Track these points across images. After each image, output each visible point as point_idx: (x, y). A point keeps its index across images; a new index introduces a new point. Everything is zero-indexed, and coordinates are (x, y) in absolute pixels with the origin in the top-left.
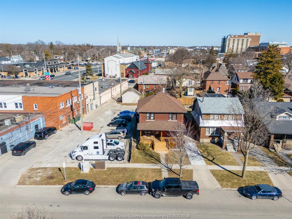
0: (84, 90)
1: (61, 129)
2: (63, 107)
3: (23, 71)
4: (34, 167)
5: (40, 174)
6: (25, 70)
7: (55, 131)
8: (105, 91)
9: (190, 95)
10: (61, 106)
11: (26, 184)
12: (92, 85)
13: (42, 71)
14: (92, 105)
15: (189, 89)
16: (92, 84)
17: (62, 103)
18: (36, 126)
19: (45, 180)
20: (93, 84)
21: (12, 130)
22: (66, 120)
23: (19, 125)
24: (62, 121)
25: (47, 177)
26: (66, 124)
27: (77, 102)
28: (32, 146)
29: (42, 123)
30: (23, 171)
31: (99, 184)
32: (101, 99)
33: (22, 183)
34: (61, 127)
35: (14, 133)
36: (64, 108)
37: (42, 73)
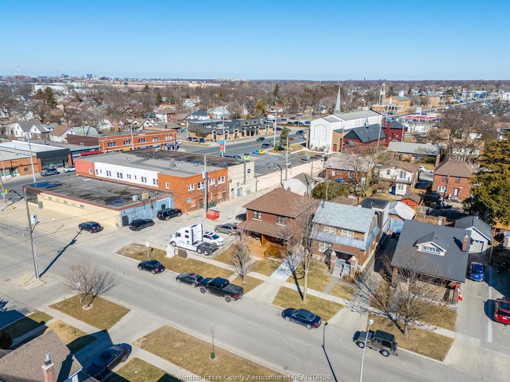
0: (227, 172)
1: (188, 213)
2: (194, 189)
3: (211, 133)
4: (137, 243)
5: (136, 249)
6: (215, 132)
7: (179, 214)
8: (268, 174)
9: (399, 195)
10: (191, 188)
11: (121, 254)
12: (243, 166)
13: (234, 134)
14: (240, 191)
15: (397, 185)
16: (243, 164)
17: (192, 185)
18: (163, 206)
19: (135, 254)
20: (245, 165)
21: (136, 205)
22: (196, 204)
23: (144, 203)
24: (190, 204)
25: (138, 253)
26: (195, 209)
27: (214, 185)
28: (148, 224)
29: (170, 203)
30: (127, 244)
31: (169, 269)
32: (258, 185)
33: (119, 253)
34: (188, 211)
35: (137, 209)
36: (194, 191)
37: (234, 136)
